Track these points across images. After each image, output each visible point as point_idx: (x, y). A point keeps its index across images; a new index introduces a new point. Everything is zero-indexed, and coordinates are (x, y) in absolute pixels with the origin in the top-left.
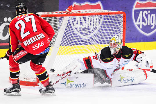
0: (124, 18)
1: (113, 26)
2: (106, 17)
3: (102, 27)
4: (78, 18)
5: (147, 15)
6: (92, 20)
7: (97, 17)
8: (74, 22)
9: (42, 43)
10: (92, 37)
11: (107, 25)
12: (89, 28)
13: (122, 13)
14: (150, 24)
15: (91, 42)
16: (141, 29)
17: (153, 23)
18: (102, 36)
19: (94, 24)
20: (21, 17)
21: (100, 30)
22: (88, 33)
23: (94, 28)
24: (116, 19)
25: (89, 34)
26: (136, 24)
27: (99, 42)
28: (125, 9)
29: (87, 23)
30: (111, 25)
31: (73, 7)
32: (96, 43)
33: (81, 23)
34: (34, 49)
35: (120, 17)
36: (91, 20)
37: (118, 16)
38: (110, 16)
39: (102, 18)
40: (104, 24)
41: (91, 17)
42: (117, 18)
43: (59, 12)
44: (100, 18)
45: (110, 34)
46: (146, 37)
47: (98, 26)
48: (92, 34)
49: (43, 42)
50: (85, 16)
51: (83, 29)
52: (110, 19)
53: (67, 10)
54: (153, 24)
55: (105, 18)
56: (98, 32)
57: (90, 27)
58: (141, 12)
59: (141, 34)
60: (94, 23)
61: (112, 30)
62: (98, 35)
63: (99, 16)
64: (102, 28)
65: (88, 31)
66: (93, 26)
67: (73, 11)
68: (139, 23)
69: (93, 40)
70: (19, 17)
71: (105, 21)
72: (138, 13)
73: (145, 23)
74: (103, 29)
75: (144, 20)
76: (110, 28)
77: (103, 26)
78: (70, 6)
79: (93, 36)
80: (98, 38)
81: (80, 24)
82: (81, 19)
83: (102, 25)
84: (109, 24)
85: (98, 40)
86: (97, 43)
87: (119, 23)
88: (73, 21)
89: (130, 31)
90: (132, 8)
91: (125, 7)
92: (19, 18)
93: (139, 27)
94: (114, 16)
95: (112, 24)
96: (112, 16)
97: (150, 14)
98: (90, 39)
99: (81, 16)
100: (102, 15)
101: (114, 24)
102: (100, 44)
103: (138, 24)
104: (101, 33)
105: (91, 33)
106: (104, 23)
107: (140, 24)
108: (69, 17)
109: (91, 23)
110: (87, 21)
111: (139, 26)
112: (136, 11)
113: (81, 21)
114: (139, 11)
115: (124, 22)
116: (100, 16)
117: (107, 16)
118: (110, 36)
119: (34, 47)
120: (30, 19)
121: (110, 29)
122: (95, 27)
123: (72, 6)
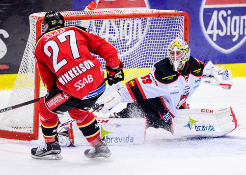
0: (185, 23)
1: (167, 36)
2: (155, 20)
3: (148, 38)
4: (106, 22)
5: (226, 18)
6: (131, 26)
7: (139, 21)
8: (99, 29)
9: (90, 77)
10: (130, 55)
11: (156, 35)
12: (125, 41)
13: (182, 15)
14: (231, 33)
15: (128, 64)
16: (215, 42)
17: (235, 30)
18: (148, 54)
19: (133, 33)
20: (53, 35)
21: (144, 43)
22: (123, 48)
23: (134, 41)
24: (172, 25)
25: (125, 51)
26: (206, 33)
27: (142, 65)
28: (187, 7)
29: (121, 30)
30: (164, 35)
31: (97, 3)
32: (137, 66)
33: (111, 31)
34: (78, 88)
35: (179, 21)
36: (128, 26)
37: (176, 19)
38: (162, 19)
39: (148, 23)
40: (150, 34)
41: (129, 21)
42: (173, 22)
43: (73, 12)
44: (144, 22)
45: (162, 50)
46: (224, 55)
47: (141, 37)
48: (131, 50)
49: (90, 75)
50: (118, 20)
51: (115, 42)
52: (160, 24)
53: (86, 9)
54: (236, 34)
55: (152, 23)
56: (141, 47)
57: (126, 38)
58: (215, 12)
59: (215, 51)
60: (133, 30)
61: (164, 43)
62: (140, 53)
63: (142, 20)
64: (147, 40)
65: (123, 46)
66: (133, 36)
67: (98, 11)
68: (212, 31)
69: (131, 60)
70: (49, 35)
71: (153, 27)
72: (210, 14)
73: (222, 31)
74: (149, 42)
75: (219, 27)
76: (161, 39)
77: (150, 37)
78: (92, 2)
79: (132, 55)
80: (141, 57)
81: (110, 33)
82: (111, 24)
83: (147, 34)
84: (160, 34)
85: (141, 60)
86: (140, 65)
87: (177, 31)
88: (97, 28)
89: (197, 45)
90: (200, 5)
91: (188, 4)
92: (48, 37)
93: (212, 39)
94: (168, 20)
95: (165, 33)
96: (165, 20)
97: (232, 16)
98: (127, 59)
99: (110, 20)
100: (148, 18)
101: (168, 33)
102: (144, 67)
103: (210, 33)
104: (145, 48)
105: (128, 48)
106: (151, 31)
107: (214, 33)
108: (90, 20)
109: (128, 32)
110: (121, 28)
111: (211, 36)
112: (206, 10)
113: (111, 29)
114: (212, 10)
115: (186, 29)
116: (145, 19)
117: (157, 19)
118: (161, 53)
119: (76, 85)
120: (68, 37)
121: (161, 42)
122: (135, 38)
123: (95, 2)
